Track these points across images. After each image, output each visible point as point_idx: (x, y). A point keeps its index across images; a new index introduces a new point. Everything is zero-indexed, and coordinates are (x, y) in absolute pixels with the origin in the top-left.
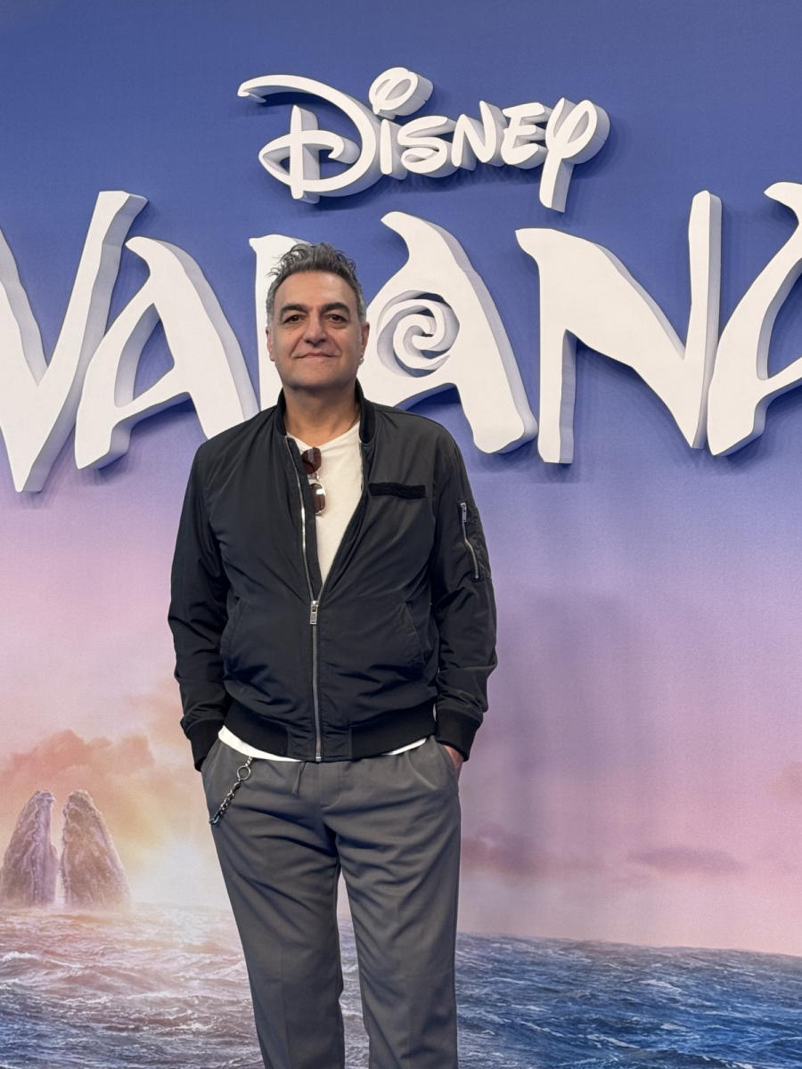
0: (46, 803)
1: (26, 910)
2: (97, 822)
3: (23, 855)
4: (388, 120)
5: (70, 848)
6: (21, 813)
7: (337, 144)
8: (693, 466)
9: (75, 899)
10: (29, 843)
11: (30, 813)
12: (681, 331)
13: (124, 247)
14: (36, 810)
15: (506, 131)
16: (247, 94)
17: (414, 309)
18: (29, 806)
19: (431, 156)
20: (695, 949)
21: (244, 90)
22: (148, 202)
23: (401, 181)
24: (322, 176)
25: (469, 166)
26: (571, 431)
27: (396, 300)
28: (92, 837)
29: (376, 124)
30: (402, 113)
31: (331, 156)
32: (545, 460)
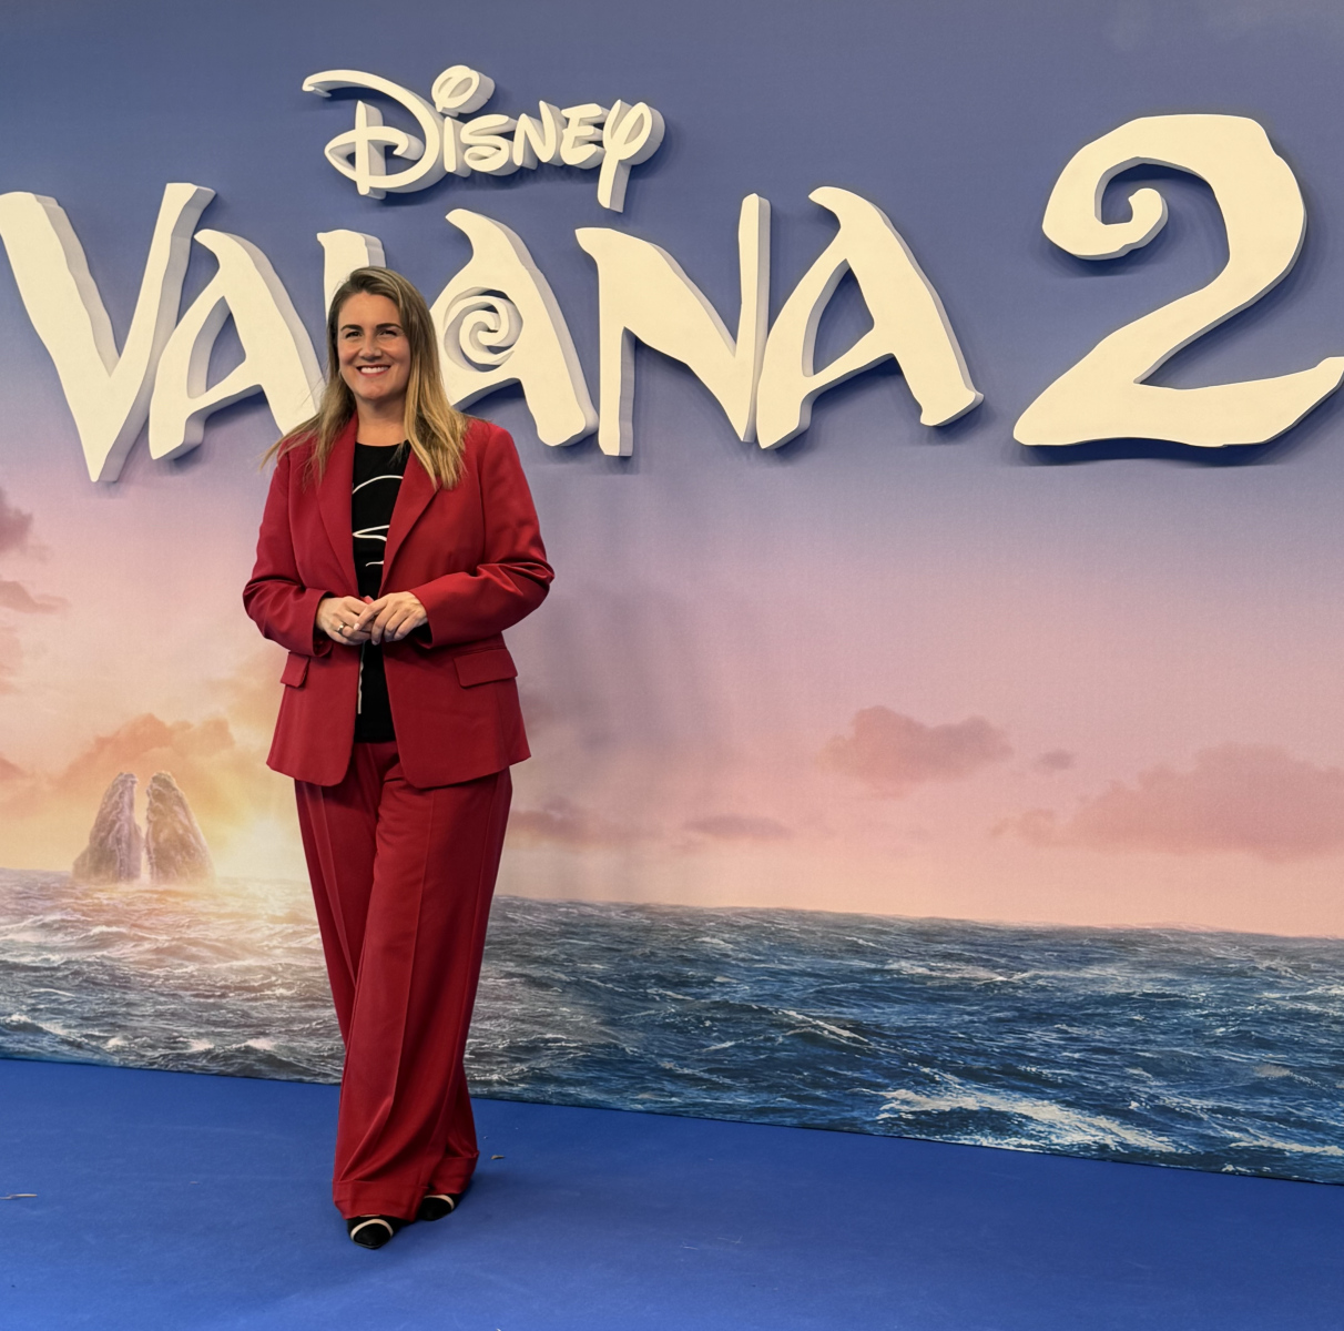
0: (130, 784)
1: (111, 886)
2: (180, 801)
3: (109, 834)
4: (451, 117)
5: (155, 826)
6: (106, 794)
7: (402, 141)
9: (161, 875)
10: (114, 822)
11: (115, 793)
12: (732, 327)
13: (193, 240)
14: (120, 791)
15: (565, 131)
16: (312, 89)
17: (479, 305)
18: (113, 787)
19: (494, 154)
20: (745, 908)
21: (309, 84)
22: (216, 196)
23: (465, 179)
24: (389, 172)
25: (531, 165)
26: (630, 425)
27: (462, 296)
28: (176, 816)
29: (440, 121)
30: (465, 111)
31: (396, 152)
32: (606, 453)
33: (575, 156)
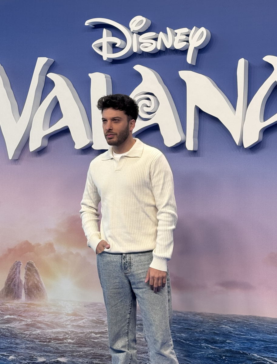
0: (19, 265)
1: (12, 301)
2: (36, 271)
3: (11, 283)
4: (136, 33)
5: (27, 280)
6: (11, 268)
7: (118, 42)
8: (238, 151)
9: (29, 298)
10: (13, 279)
11: (14, 268)
12: (234, 105)
13: (46, 77)
14: (16, 267)
15: (175, 37)
16: (88, 24)
17: (144, 98)
18: (13, 266)
19: (150, 46)
20: (238, 315)
21: (87, 23)
22: (54, 61)
23: (140, 54)
24: (113, 53)
25: (163, 49)
26: (197, 139)
27: (139, 94)
28: (35, 277)
29: (132, 35)
30: (140, 31)
31: (116, 46)
32: (188, 149)
33: (179, 46)
